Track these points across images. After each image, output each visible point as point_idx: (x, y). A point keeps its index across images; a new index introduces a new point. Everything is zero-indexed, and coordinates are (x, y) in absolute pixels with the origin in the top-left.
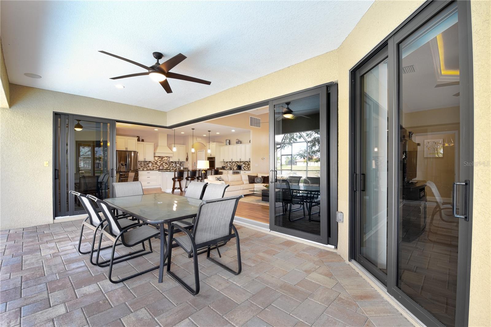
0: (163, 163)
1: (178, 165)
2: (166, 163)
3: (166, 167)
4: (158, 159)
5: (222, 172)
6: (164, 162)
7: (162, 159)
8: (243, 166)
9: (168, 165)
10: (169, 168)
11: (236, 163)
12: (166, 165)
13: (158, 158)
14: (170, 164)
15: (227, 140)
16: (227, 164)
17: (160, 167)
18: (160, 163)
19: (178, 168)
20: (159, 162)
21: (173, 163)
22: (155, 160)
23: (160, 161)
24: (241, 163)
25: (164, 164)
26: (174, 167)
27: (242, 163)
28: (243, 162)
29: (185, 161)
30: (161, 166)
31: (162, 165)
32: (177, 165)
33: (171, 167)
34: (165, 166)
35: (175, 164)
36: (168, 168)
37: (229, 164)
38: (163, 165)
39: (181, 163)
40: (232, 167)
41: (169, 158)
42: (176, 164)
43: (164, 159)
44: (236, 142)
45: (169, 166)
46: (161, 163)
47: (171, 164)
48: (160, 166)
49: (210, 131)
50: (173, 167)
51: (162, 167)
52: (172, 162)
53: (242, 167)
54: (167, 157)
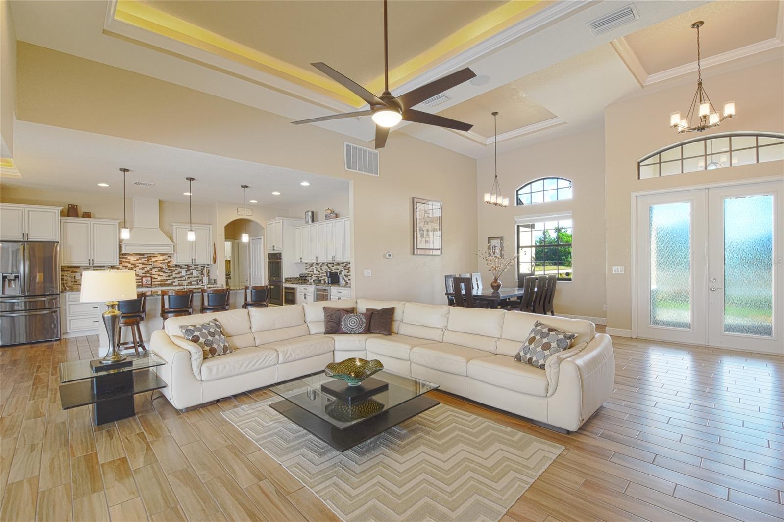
0: (151, 270)
1: (195, 273)
2: (161, 270)
3: (160, 278)
4: (137, 260)
5: (294, 289)
6: (154, 268)
7: (148, 261)
8: (343, 273)
9: (167, 274)
10: (169, 282)
11: (330, 266)
12: (161, 274)
13: (138, 257)
14: (172, 271)
15: (307, 212)
16: (310, 269)
17: (144, 279)
18: (143, 269)
19: (196, 279)
20: (141, 266)
21: (181, 268)
22: (129, 263)
23: (143, 264)
24: (338, 267)
25: (154, 271)
26: (183, 278)
27: (340, 268)
28: (343, 263)
29: (212, 263)
30: (146, 277)
31: (148, 275)
32: (191, 274)
33: (174, 278)
34: (159, 275)
35: (186, 272)
36: (167, 280)
37: (315, 269)
38: (151, 274)
39: (202, 269)
40: (321, 276)
41: (170, 257)
42: (189, 270)
43: (154, 259)
44: (326, 217)
45: (169, 276)
46: (146, 270)
47: (176, 272)
48: (142, 277)
49: (246, 187)
50: (181, 277)
51: (150, 279)
52: (176, 266)
53: (340, 276)
54: (164, 254)
